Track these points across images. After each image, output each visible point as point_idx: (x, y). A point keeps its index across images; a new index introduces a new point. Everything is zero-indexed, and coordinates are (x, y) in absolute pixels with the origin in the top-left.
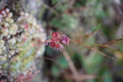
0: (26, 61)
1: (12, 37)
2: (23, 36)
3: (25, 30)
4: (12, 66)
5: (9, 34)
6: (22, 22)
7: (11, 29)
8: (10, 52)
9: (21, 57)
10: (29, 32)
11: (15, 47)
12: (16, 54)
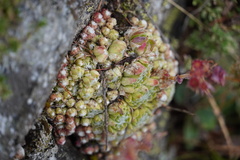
2: (135, 64)
3: (141, 52)
5: (108, 59)
6: (134, 38)
7: (112, 50)
9: (128, 104)
10: (147, 57)
11: (118, 86)
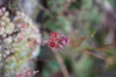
0: (21, 62)
1: (8, 36)
2: (19, 35)
3: (22, 29)
4: (7, 67)
5: (5, 33)
6: (19, 22)
7: (7, 28)
8: (6, 51)
9: (16, 57)
10: (25, 32)
11: (10, 47)
12: (12, 54)
